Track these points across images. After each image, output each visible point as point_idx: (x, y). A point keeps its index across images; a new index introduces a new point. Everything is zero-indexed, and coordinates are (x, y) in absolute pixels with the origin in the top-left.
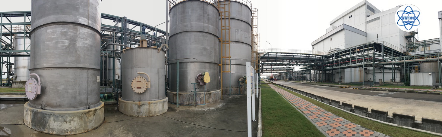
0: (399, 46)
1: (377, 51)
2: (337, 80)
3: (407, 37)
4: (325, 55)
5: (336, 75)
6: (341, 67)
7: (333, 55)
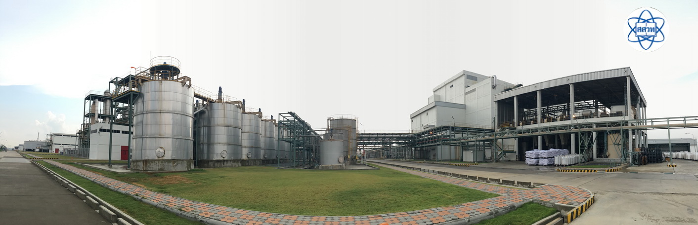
5: (431, 152)
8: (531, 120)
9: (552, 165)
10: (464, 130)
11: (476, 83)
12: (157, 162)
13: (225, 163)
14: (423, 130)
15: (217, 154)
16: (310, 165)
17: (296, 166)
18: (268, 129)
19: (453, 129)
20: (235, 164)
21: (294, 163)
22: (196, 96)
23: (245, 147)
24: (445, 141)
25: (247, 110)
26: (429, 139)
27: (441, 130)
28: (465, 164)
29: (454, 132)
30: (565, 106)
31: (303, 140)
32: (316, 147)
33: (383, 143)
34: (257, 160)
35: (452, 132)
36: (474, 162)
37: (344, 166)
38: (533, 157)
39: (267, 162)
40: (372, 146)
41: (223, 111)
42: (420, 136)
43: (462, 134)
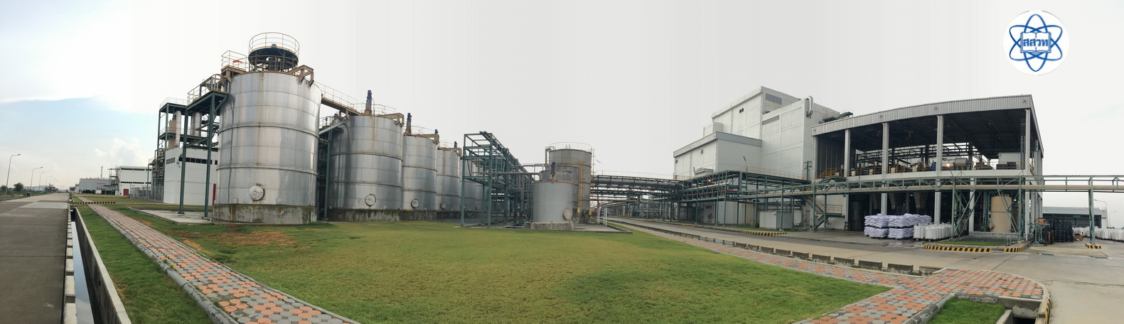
2: (706, 220)
5: (705, 210)
6: (712, 199)
8: (870, 167)
9: (910, 239)
10: (760, 179)
11: (779, 107)
12: (251, 208)
13: (372, 214)
14: (693, 176)
15: (360, 199)
16: (515, 221)
17: (491, 223)
18: (448, 163)
19: (745, 176)
20: (390, 216)
21: (489, 219)
22: (324, 102)
23: (409, 190)
24: (732, 195)
25: (414, 131)
26: (705, 190)
27: (726, 176)
28: (764, 232)
29: (745, 182)
30: (922, 149)
31: (505, 180)
32: (525, 193)
33: (629, 194)
34: (429, 211)
35: (743, 182)
36: (778, 230)
37: (572, 226)
38: (880, 225)
39: (445, 215)
40: (612, 197)
41: (371, 129)
42: (690, 184)
43: (757, 185)
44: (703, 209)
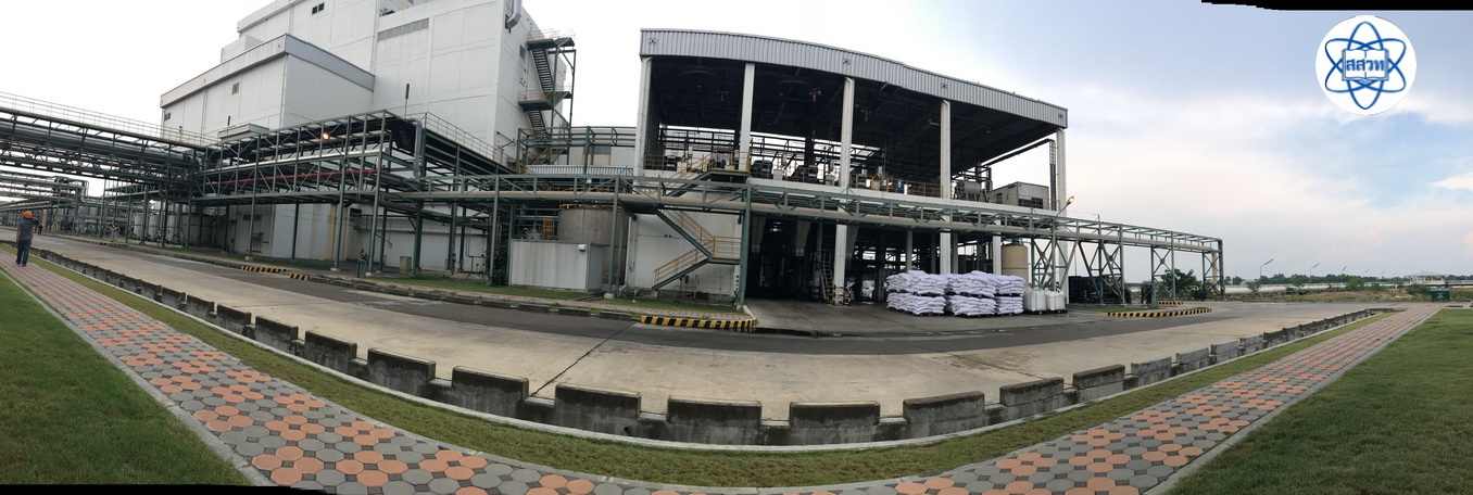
0: (490, 139)
1: (401, 147)
2: (243, 245)
3: (527, 108)
4: (204, 145)
5: (242, 224)
6: (258, 195)
7: (235, 147)
44: (234, 222)
